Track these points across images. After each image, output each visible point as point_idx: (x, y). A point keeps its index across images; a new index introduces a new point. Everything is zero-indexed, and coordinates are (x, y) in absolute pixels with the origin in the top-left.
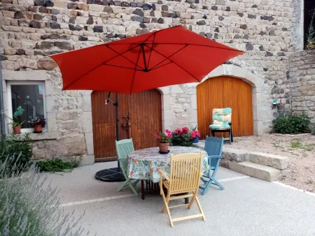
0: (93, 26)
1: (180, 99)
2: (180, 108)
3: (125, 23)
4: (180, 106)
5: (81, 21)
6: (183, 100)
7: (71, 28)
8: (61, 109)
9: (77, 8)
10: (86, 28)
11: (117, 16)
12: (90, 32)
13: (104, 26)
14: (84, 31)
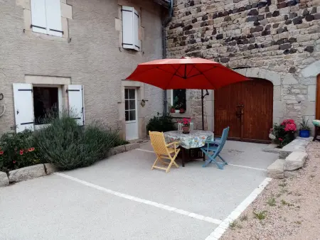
0: (216, 35)
1: (293, 91)
2: (293, 99)
3: (240, 26)
4: (293, 97)
5: (209, 34)
6: (298, 91)
7: (203, 41)
8: (193, 99)
9: (207, 25)
10: (211, 38)
11: (234, 22)
12: (215, 40)
13: (224, 33)
14: (210, 41)
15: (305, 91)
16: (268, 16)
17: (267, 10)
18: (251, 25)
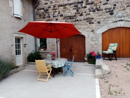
0: (60, 14)
1: (93, 39)
2: (93, 43)
3: (71, 11)
4: (93, 42)
5: (56, 14)
6: (95, 40)
7: (54, 17)
8: (50, 43)
9: (55, 10)
10: (58, 16)
11: (68, 9)
12: (59, 17)
13: (64, 14)
14: (57, 17)
15: (98, 40)
16: (82, 8)
17: (82, 5)
18: (75, 11)
